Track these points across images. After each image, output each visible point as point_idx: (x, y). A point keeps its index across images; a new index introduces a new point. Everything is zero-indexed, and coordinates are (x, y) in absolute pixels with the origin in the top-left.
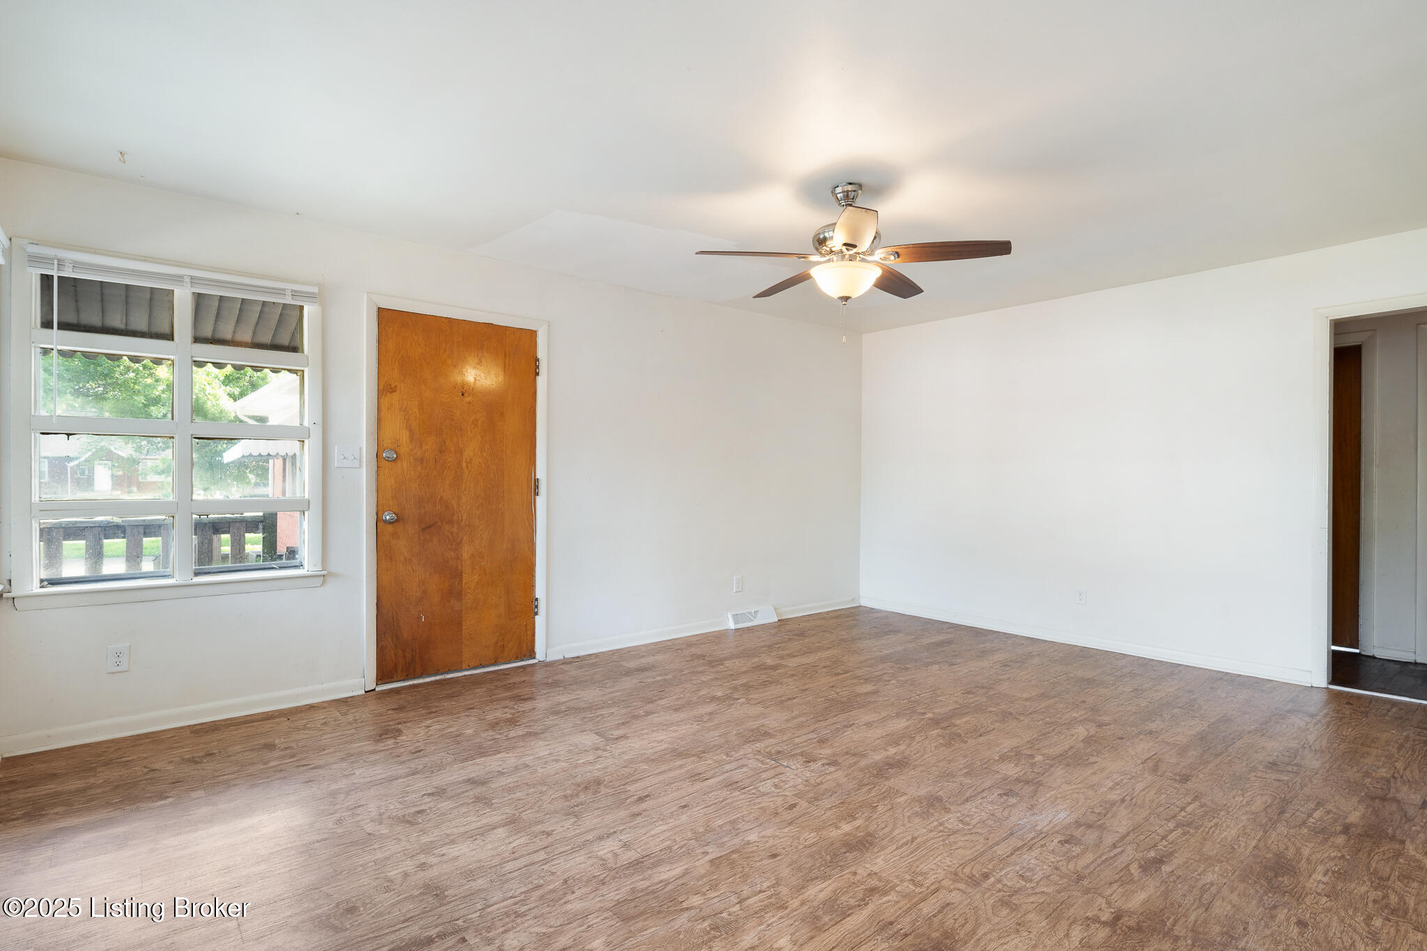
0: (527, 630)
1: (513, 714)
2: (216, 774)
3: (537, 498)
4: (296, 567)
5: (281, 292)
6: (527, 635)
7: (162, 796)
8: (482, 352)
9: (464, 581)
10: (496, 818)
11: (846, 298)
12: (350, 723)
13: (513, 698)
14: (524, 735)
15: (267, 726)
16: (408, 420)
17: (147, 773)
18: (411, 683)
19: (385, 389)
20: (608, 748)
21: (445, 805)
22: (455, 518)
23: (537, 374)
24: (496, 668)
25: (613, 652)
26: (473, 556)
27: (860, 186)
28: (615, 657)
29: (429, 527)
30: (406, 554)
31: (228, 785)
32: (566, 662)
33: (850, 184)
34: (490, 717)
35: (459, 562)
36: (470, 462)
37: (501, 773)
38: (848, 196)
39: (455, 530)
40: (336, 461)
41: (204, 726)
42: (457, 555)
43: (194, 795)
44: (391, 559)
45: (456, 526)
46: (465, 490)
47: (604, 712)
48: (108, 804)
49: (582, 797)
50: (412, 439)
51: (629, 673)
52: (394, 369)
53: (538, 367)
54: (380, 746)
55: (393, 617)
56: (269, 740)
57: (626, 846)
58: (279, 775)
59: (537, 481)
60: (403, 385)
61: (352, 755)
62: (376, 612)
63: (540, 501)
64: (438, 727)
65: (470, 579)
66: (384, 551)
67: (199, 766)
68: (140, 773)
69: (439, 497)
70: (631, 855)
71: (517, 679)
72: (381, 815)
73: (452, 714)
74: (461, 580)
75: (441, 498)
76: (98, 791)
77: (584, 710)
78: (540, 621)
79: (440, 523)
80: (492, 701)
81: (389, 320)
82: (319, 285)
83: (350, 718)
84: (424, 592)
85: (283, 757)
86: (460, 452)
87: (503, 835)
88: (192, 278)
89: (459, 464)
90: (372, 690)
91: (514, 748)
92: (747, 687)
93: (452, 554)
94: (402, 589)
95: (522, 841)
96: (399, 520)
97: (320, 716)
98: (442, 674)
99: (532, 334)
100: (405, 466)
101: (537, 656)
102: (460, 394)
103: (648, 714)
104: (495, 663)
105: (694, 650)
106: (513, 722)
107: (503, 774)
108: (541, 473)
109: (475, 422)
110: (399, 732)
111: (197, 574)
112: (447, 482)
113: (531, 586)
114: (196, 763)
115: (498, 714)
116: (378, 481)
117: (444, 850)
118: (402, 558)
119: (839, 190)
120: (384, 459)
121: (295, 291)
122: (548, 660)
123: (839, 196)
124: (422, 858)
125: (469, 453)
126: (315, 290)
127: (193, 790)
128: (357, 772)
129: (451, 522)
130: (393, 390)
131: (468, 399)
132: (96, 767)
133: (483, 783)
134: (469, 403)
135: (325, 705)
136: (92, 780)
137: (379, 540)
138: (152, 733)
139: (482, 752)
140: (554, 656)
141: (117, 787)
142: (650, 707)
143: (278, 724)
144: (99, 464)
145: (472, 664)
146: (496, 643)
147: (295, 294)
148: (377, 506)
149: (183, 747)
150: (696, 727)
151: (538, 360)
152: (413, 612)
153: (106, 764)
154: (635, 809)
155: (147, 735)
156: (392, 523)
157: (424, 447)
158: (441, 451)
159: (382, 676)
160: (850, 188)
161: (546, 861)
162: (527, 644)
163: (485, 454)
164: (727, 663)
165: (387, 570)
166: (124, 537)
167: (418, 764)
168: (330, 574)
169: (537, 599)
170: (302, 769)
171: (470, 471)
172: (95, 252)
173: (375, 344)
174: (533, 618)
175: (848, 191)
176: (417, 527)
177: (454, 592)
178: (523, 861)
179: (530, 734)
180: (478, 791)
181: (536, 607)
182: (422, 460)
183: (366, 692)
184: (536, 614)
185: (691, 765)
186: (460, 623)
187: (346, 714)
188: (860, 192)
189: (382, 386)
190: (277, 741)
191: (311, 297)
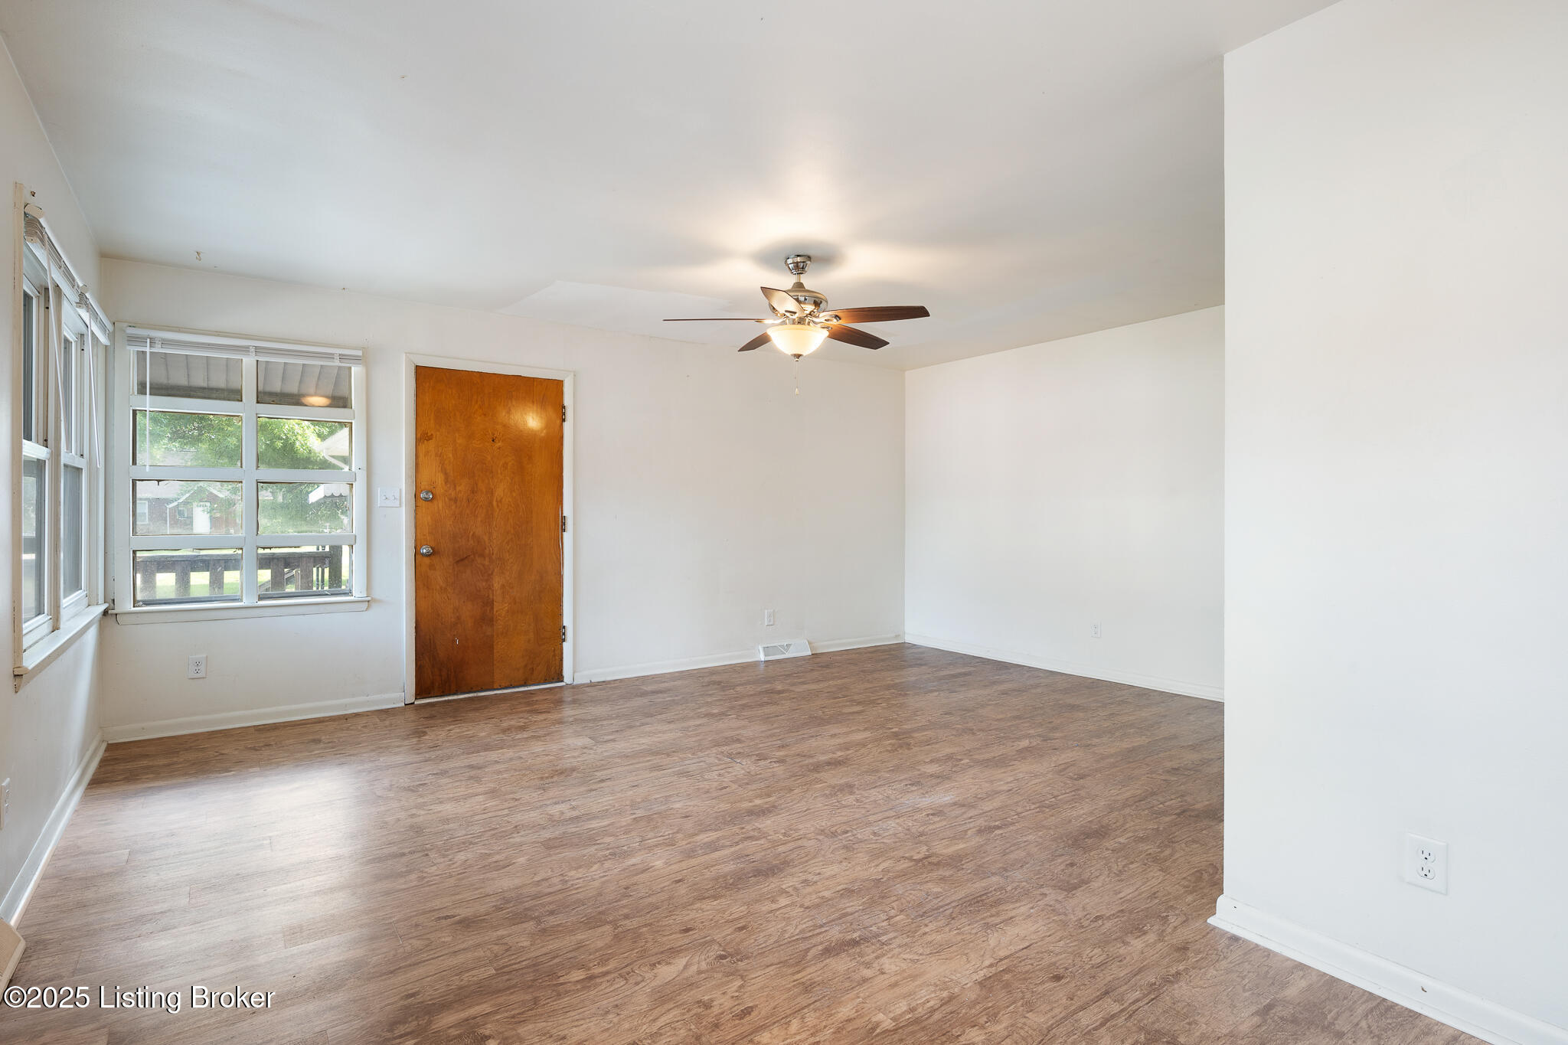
0: (554, 656)
1: (525, 723)
2: (271, 758)
3: (565, 534)
4: (345, 594)
5: (330, 356)
6: (555, 660)
7: (227, 770)
8: (512, 402)
9: (495, 610)
10: (481, 789)
11: (798, 356)
12: (386, 727)
13: (529, 712)
14: (527, 738)
15: (318, 727)
16: (443, 464)
17: (217, 756)
18: (446, 698)
19: (422, 437)
20: (595, 747)
21: (444, 781)
22: (487, 551)
23: (564, 420)
24: (526, 689)
25: (638, 678)
26: (503, 586)
27: (809, 258)
28: (637, 683)
29: (462, 560)
30: (441, 584)
31: (278, 764)
32: (592, 685)
33: (798, 256)
34: (505, 725)
35: (490, 591)
36: (501, 501)
37: (497, 762)
38: (798, 266)
39: (487, 563)
40: (379, 501)
41: (266, 726)
42: (489, 585)
43: (251, 770)
44: (427, 587)
45: (487, 559)
46: (496, 526)
47: (605, 723)
48: (186, 774)
49: (555, 779)
50: (446, 481)
51: (644, 694)
52: (430, 420)
53: (564, 414)
54: (406, 743)
55: (430, 639)
56: (318, 737)
57: (573, 808)
58: (319, 759)
59: (564, 518)
60: (438, 433)
61: (381, 748)
62: (414, 634)
63: (567, 537)
64: (458, 731)
65: (501, 608)
66: (422, 581)
67: (258, 753)
68: (212, 756)
69: (472, 533)
70: (575, 813)
71: (541, 698)
72: (391, 785)
73: (473, 721)
74: (492, 608)
75: (474, 533)
76: (180, 766)
77: (588, 721)
78: (567, 647)
79: (472, 556)
80: (511, 714)
81: (427, 378)
82: (363, 349)
83: (387, 723)
84: (458, 618)
85: (325, 748)
86: (491, 492)
87: (482, 800)
88: (256, 347)
89: (491, 503)
90: (412, 704)
91: (515, 746)
92: (744, 707)
93: (484, 584)
94: (438, 615)
95: (494, 803)
96: (434, 553)
97: (363, 721)
98: (475, 692)
99: (559, 384)
100: (440, 505)
101: (565, 680)
102: (491, 440)
103: (643, 724)
104: (525, 685)
105: (715, 678)
106: (523, 728)
107: (499, 762)
108: (567, 510)
109: (505, 465)
110: (425, 733)
111: (261, 598)
112: (479, 519)
113: (559, 615)
114: (257, 750)
115: (513, 723)
116: (416, 518)
117: (432, 807)
118: (438, 587)
119: (790, 261)
120: (422, 498)
121: (343, 355)
122: (575, 683)
123: (790, 266)
124: (414, 811)
125: (500, 492)
126: (359, 353)
127: (251, 767)
128: (381, 759)
129: (482, 555)
130: (429, 438)
131: (498, 444)
132: (178, 752)
133: (479, 768)
134: (499, 448)
135: (369, 714)
136: (175, 759)
137: (417, 570)
138: (226, 730)
139: (487, 748)
140: (580, 680)
141: (194, 764)
142: (648, 720)
143: (327, 726)
144: (197, 506)
145: (503, 685)
146: (526, 666)
147: (342, 357)
148: (416, 540)
149: (247, 740)
150: (679, 734)
151: (564, 407)
152: (449, 635)
153: (187, 750)
154: (594, 787)
155: (220, 732)
156: (429, 555)
157: (458, 489)
158: (473, 492)
159: (422, 690)
160: (799, 259)
161: (507, 815)
162: (555, 668)
163: (514, 495)
164: (738, 689)
165: (425, 598)
166: (208, 571)
167: (433, 755)
168: (374, 600)
169: (564, 627)
170: (338, 756)
171: (500, 510)
172: (179, 330)
173: (413, 398)
174: (561, 644)
175: (797, 263)
176: (451, 559)
177: (486, 619)
178: (490, 815)
179: (533, 737)
180: (473, 773)
181: (564, 634)
182: (455, 500)
183: (406, 705)
184: (564, 640)
185: (656, 760)
186: (491, 647)
187: (384, 720)
188: (808, 262)
189: (419, 435)
190: (323, 738)
191: (356, 359)
